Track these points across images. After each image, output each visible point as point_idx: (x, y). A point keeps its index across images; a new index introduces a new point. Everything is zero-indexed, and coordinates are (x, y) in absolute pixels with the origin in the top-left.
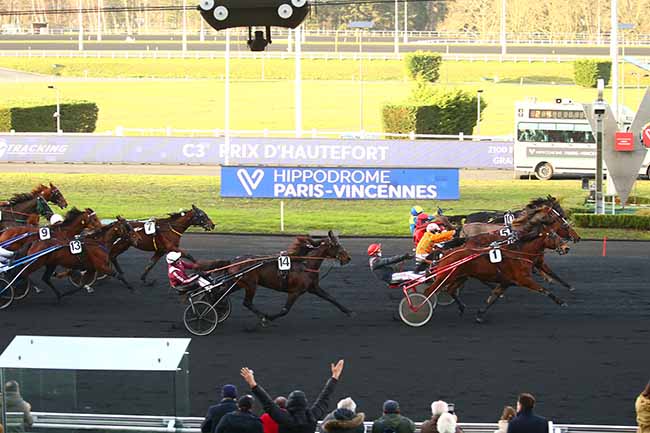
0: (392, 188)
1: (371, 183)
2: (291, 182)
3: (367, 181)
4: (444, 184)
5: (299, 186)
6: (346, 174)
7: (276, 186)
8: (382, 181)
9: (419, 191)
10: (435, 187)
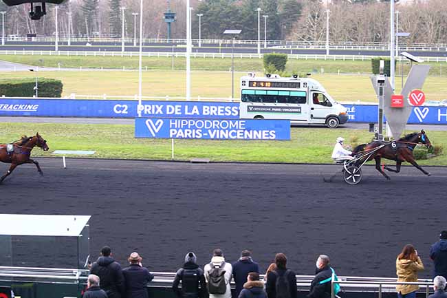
0: (246, 132)
1: (233, 129)
2: (181, 128)
3: (230, 127)
4: (280, 130)
5: (186, 131)
6: (216, 123)
7: (171, 130)
8: (240, 128)
9: (264, 134)
10: (274, 132)
